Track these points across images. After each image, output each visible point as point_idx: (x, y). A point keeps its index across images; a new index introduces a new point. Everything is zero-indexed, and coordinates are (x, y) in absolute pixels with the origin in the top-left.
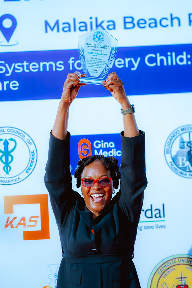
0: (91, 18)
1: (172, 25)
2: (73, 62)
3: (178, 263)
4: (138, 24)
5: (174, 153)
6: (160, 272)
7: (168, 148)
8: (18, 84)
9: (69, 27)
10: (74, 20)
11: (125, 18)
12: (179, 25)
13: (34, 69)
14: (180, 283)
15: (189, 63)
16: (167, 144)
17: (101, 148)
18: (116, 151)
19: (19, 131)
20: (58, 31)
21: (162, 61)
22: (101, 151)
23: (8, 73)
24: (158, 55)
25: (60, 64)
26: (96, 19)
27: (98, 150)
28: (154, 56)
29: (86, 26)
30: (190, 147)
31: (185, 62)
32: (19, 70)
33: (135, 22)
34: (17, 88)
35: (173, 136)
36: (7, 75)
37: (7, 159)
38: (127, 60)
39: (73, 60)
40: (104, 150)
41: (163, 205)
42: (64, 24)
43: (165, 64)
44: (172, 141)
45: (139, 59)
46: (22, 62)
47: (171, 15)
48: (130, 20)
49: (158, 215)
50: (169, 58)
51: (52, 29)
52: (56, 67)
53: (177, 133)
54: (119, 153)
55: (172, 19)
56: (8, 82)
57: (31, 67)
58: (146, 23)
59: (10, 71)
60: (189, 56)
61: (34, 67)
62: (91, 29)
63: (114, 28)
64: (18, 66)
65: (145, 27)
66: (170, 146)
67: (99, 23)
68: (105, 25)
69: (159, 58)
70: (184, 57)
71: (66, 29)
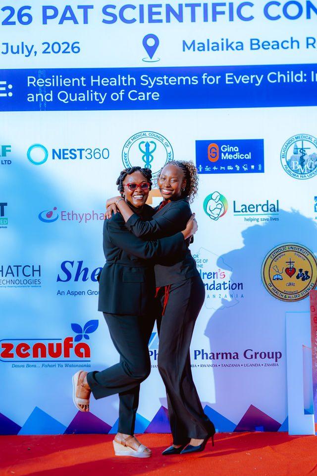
0: (222, 39)
1: (292, 48)
2: (206, 77)
3: (287, 250)
4: (263, 45)
5: (288, 158)
6: (272, 257)
7: (284, 153)
8: (158, 96)
9: (204, 47)
10: (208, 40)
11: (251, 40)
12: (298, 47)
13: (172, 82)
14: (289, 266)
15: (305, 81)
16: (283, 150)
17: (227, 152)
18: (240, 155)
19: (159, 135)
20: (194, 50)
21: (282, 78)
22: (227, 154)
23: (151, 85)
24: (279, 73)
25: (194, 79)
26: (227, 40)
27: (225, 154)
28: (275, 74)
29: (218, 46)
30: (303, 153)
31: (301, 80)
32: (160, 83)
33: (260, 44)
34: (158, 99)
35: (288, 143)
36: (149, 87)
37: (148, 158)
38: (252, 77)
39: (205, 76)
40: (229, 153)
41: (278, 201)
42: (198, 44)
43: (285, 81)
44: (288, 147)
45: (262, 76)
46: (163, 76)
47: (292, 38)
48: (256, 42)
49: (272, 210)
50: (288, 75)
51: (189, 48)
52: (192, 81)
53: (291, 141)
54: (242, 157)
55: (292, 42)
56: (150, 93)
57: (170, 81)
58: (269, 45)
59: (153, 84)
60: (305, 75)
61: (172, 81)
62: (223, 50)
63: (242, 49)
64: (159, 79)
65: (268, 48)
66: (286, 151)
67: (229, 44)
68: (234, 46)
69: (279, 76)
70: (301, 76)
71: (201, 49)
